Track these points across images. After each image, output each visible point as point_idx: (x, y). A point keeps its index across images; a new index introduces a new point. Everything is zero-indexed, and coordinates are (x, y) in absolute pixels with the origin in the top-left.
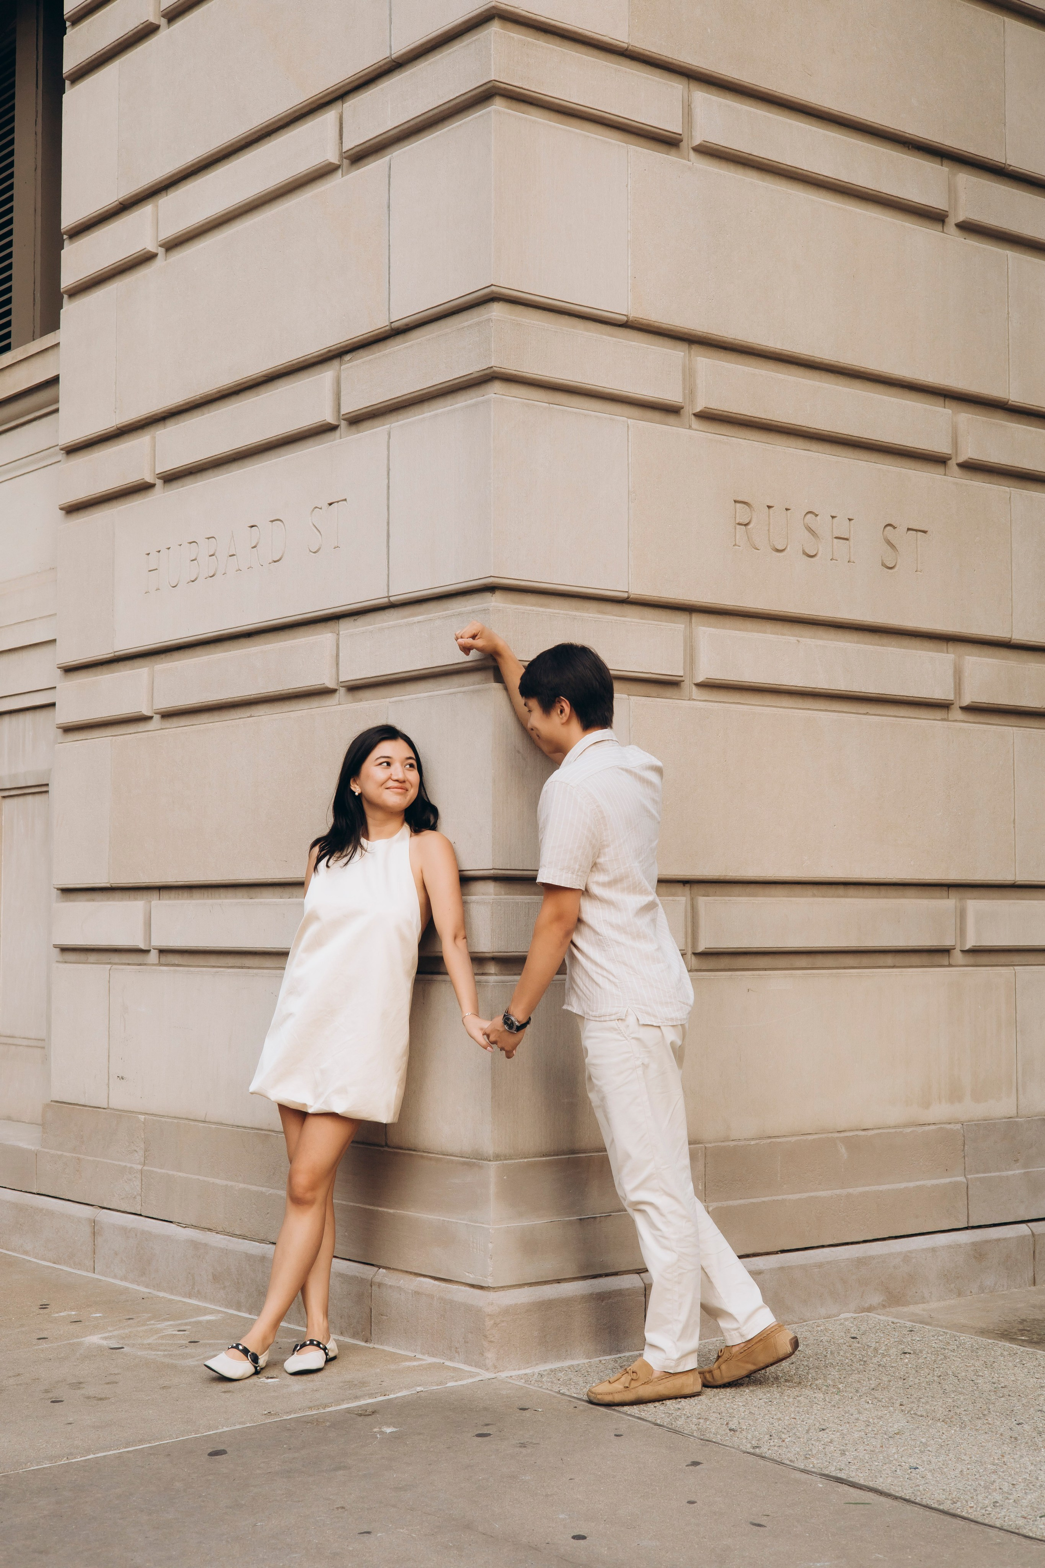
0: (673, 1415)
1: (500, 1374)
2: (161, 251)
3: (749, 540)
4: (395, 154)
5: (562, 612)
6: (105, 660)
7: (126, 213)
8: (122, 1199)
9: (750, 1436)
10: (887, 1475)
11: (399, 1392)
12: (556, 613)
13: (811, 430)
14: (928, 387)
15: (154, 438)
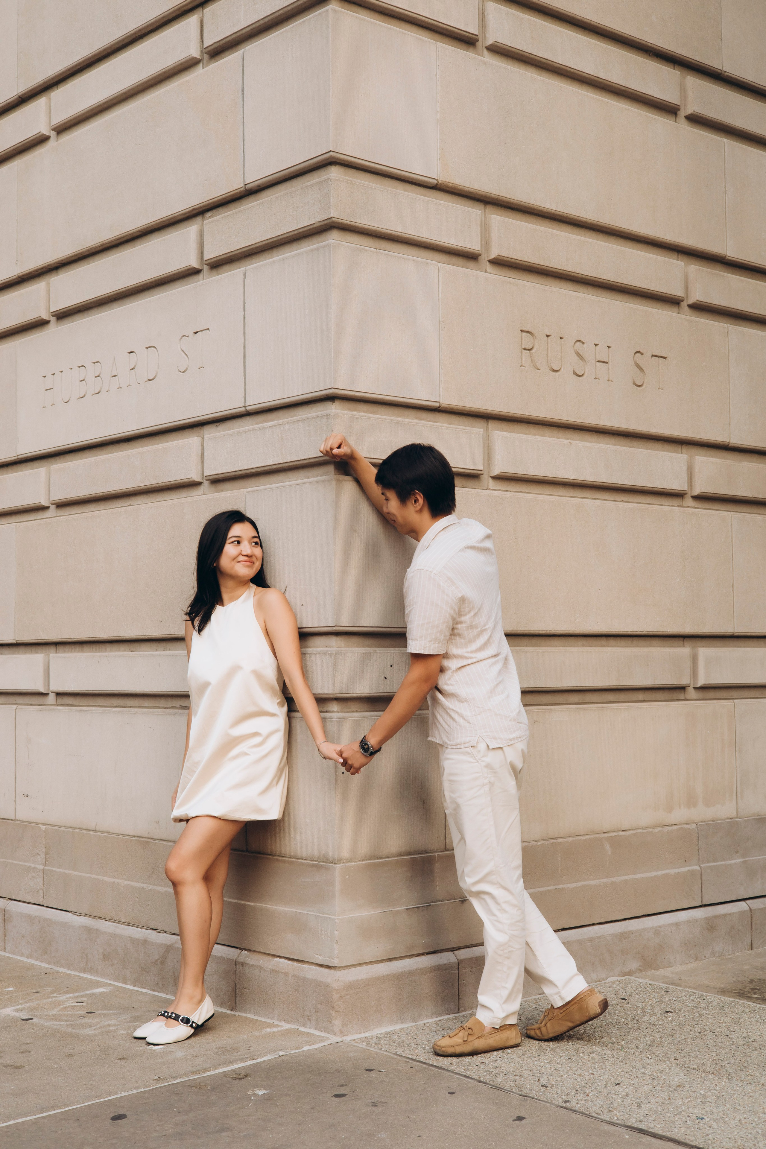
0: (493, 1073)
1: (345, 1038)
2: (53, 134)
3: (532, 362)
4: (247, 48)
5: (388, 417)
6: (10, 462)
7: (24, 105)
8: (28, 892)
9: (559, 1092)
10: (680, 1126)
11: (265, 1056)
12: (383, 419)
13: (579, 275)
14: (666, 243)
15: (48, 284)
